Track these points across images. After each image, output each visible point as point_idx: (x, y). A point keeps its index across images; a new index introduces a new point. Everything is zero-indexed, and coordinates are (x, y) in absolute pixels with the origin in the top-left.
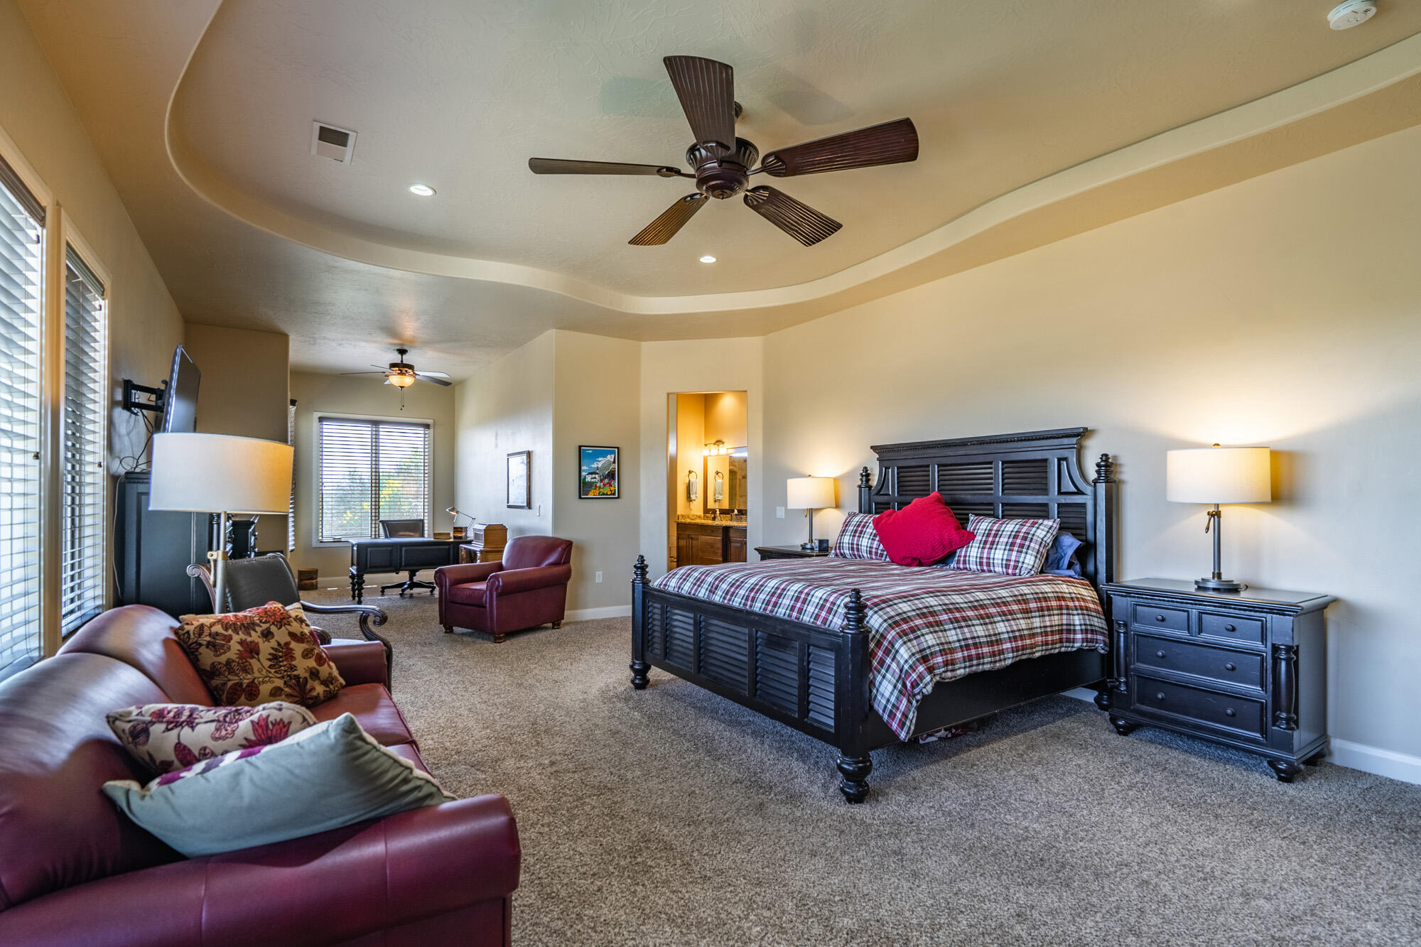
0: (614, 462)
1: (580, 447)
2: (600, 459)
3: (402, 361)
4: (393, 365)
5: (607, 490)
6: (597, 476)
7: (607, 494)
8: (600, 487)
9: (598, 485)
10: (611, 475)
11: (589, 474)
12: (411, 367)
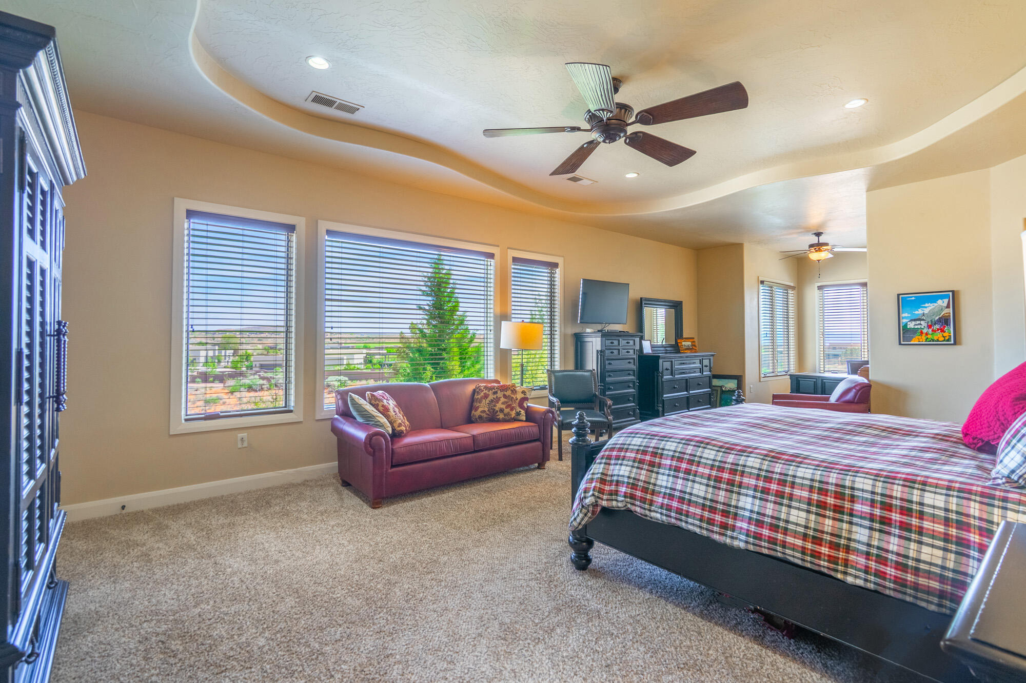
0: (948, 307)
1: (899, 295)
2: (927, 305)
3: (819, 241)
4: (811, 246)
5: (939, 335)
6: (922, 322)
7: (938, 341)
8: (927, 334)
9: (925, 331)
10: (944, 321)
11: (912, 320)
12: (826, 244)
